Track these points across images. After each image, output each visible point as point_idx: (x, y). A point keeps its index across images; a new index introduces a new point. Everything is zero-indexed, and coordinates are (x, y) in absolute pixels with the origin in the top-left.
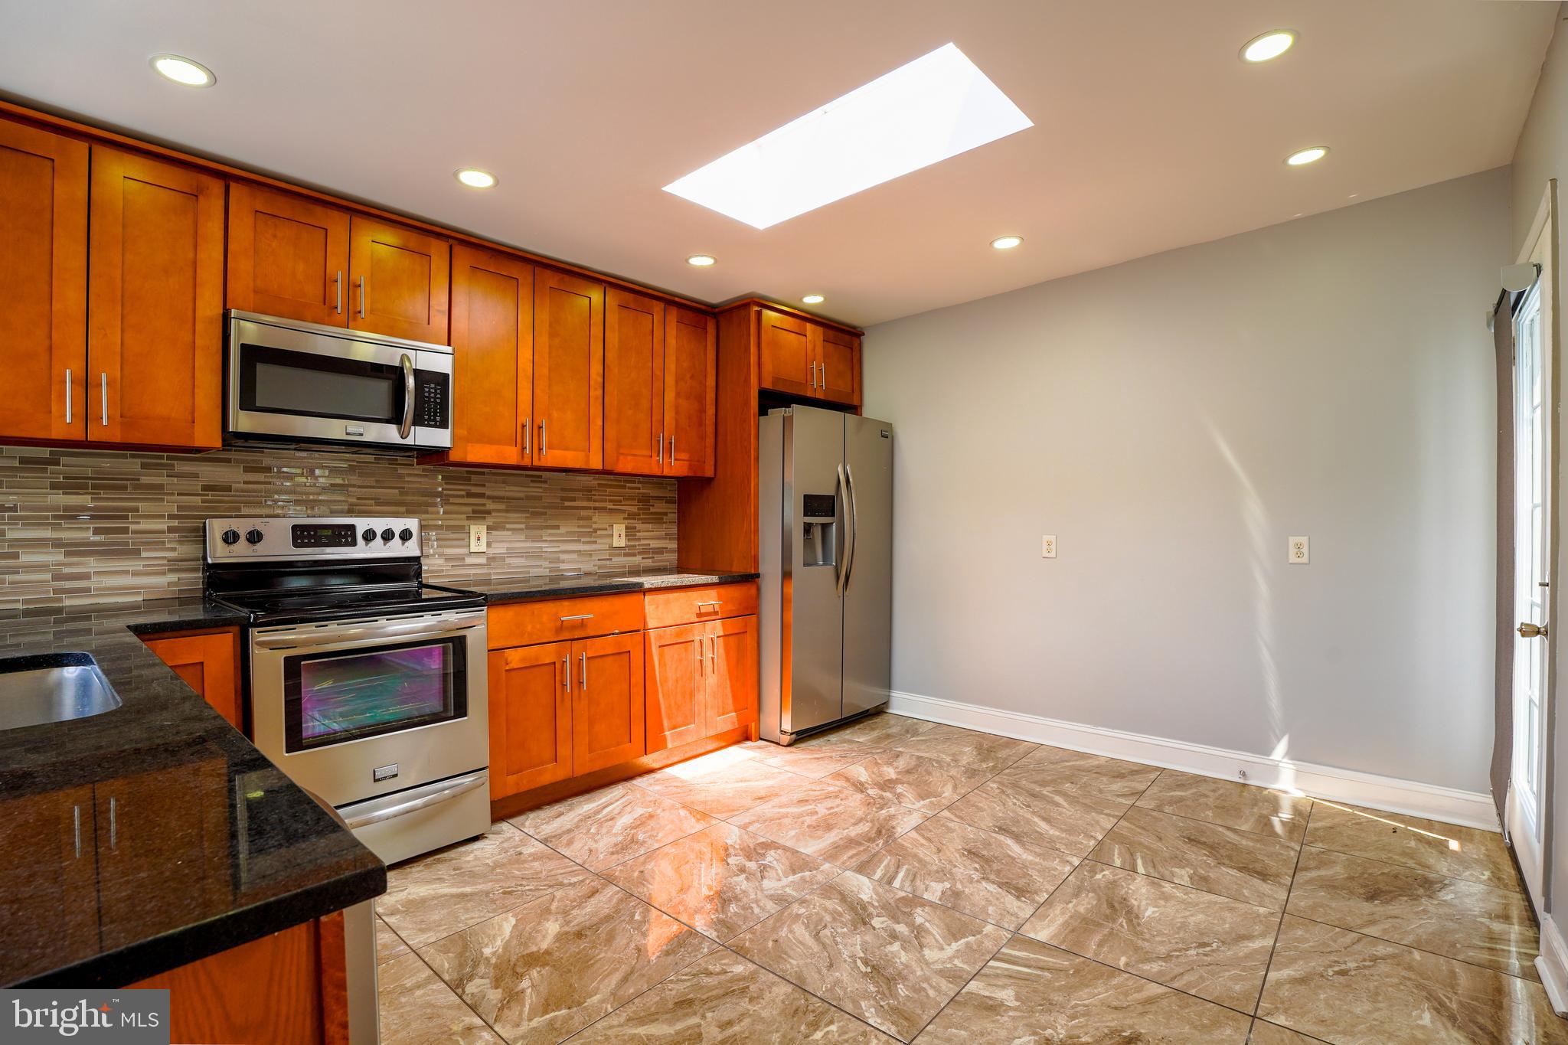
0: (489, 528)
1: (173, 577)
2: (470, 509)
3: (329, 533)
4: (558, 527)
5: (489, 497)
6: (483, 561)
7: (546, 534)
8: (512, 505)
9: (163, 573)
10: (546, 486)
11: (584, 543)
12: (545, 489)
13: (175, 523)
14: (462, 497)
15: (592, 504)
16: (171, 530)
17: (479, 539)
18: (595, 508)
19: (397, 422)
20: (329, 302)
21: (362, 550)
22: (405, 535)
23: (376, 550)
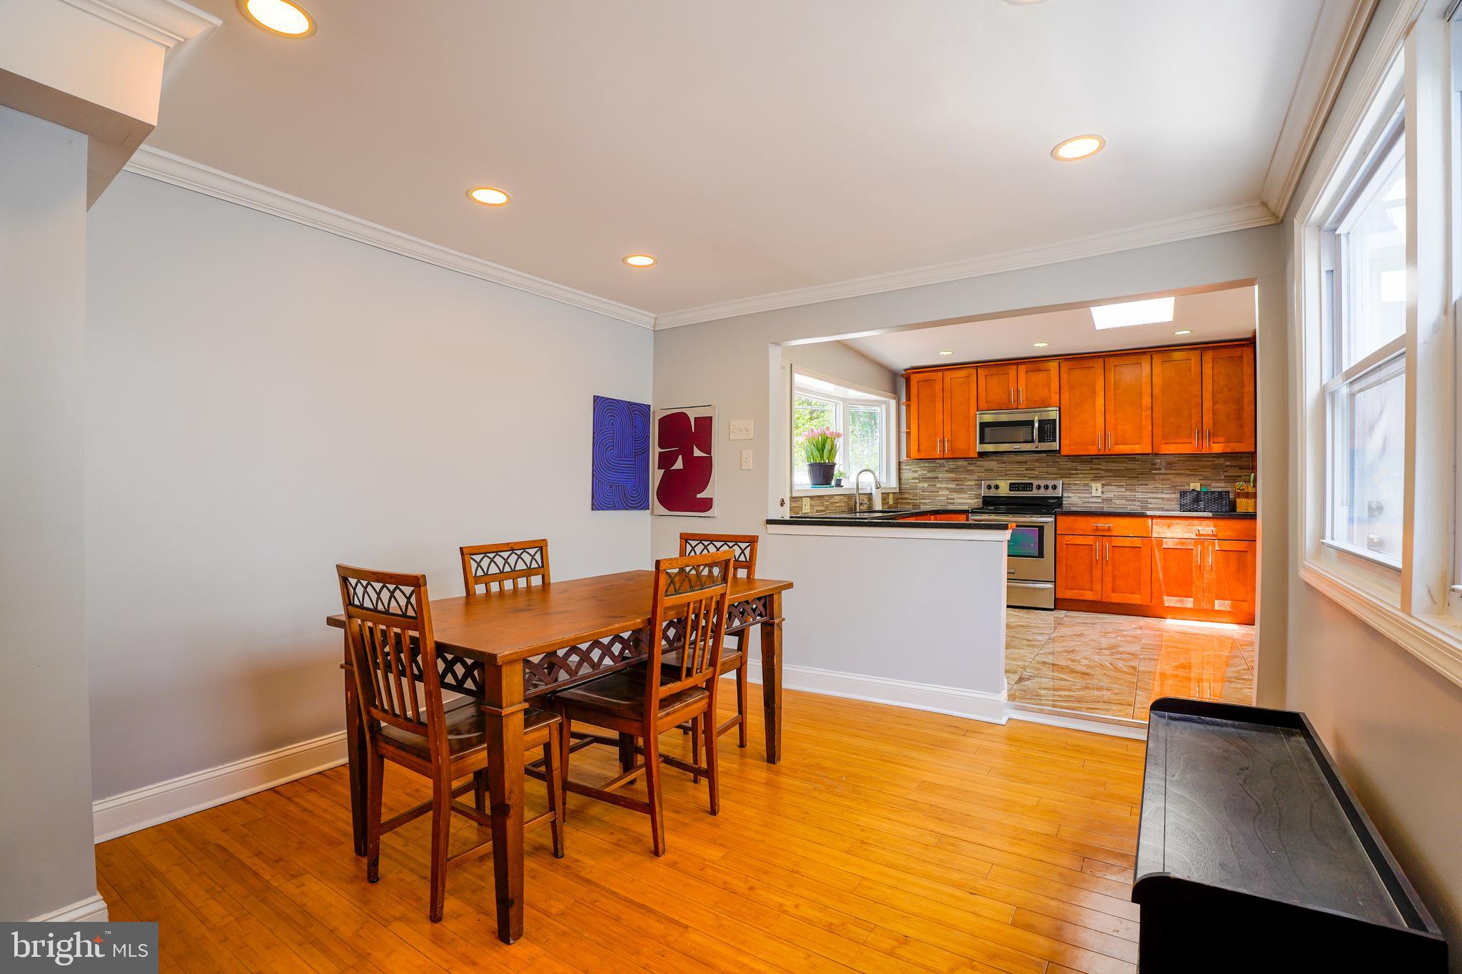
0: (1103, 485)
1: (976, 500)
2: (1092, 476)
3: (1022, 486)
4: (1147, 485)
5: (1104, 470)
6: (1100, 500)
7: (1139, 488)
8: (1118, 474)
9: (973, 499)
10: (1139, 463)
11: (1166, 493)
12: (1138, 464)
13: (977, 482)
14: (1088, 470)
15: (1173, 472)
16: (976, 485)
17: (1097, 488)
18: (1175, 474)
19: (1033, 441)
20: (1010, 400)
21: (1035, 493)
22: (1055, 487)
23: (1042, 493)
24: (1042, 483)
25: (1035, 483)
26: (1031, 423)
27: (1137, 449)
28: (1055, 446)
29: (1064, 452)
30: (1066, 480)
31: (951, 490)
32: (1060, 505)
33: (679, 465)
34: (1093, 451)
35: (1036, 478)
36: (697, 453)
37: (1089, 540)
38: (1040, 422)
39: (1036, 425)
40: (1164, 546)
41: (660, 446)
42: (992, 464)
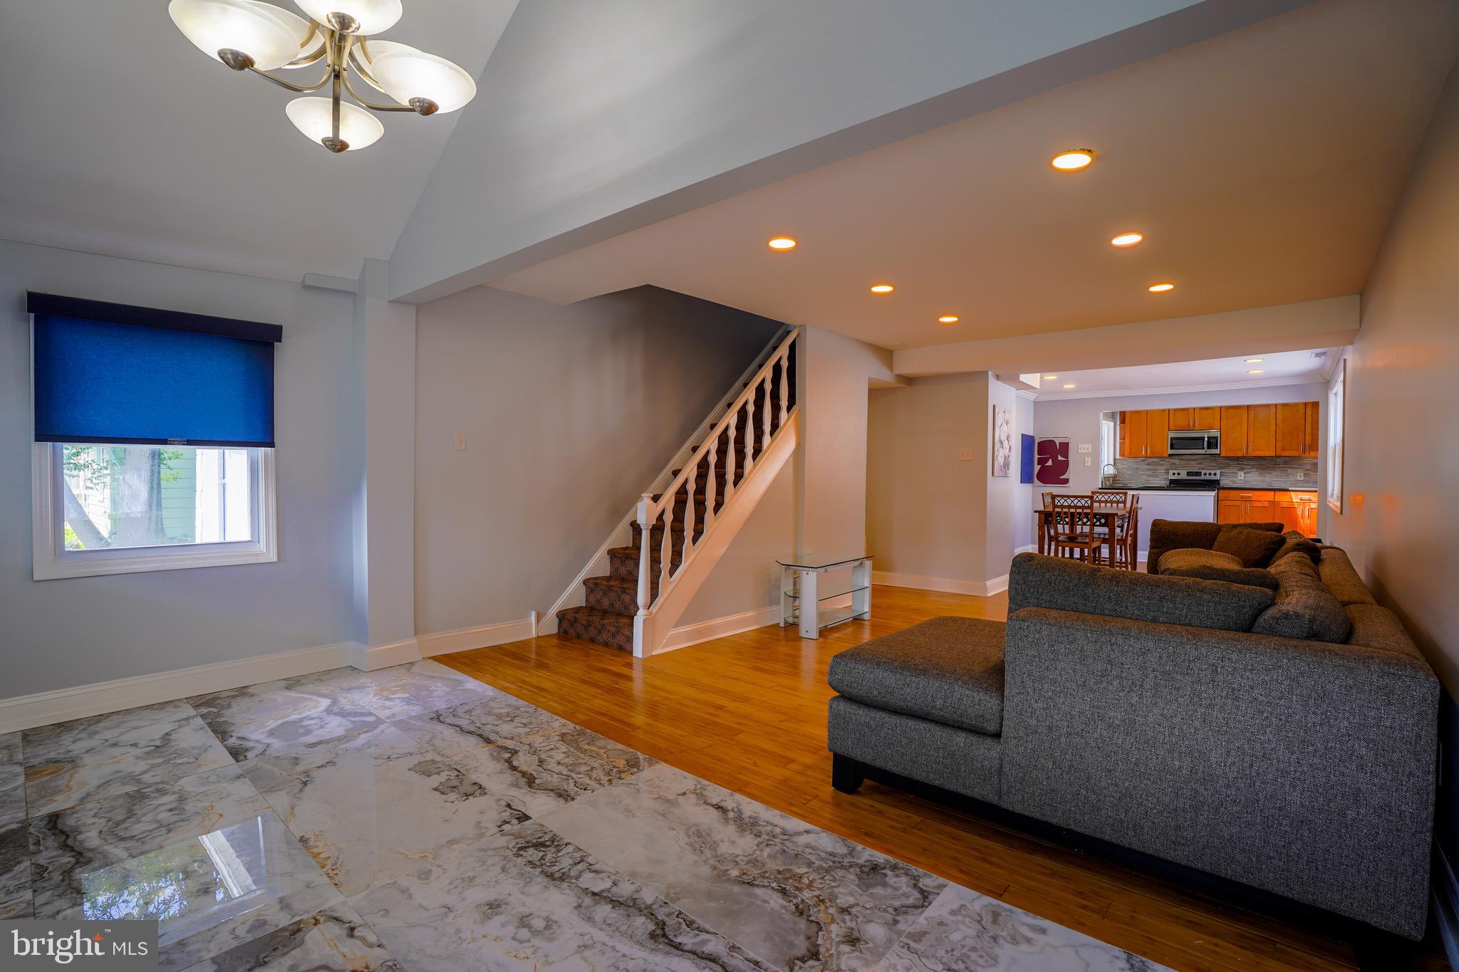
0: (1245, 473)
2: (1238, 468)
3: (1195, 473)
4: (1272, 473)
5: (1245, 465)
6: (1243, 482)
7: (1267, 475)
11: (1283, 478)
12: (1267, 462)
14: (1237, 465)
15: (1288, 466)
16: (1165, 472)
17: (1241, 475)
19: (1204, 449)
20: (1189, 425)
21: (1203, 477)
22: (1215, 474)
23: (1208, 477)
24: (1208, 472)
25: (1203, 472)
26: (1203, 439)
27: (1267, 454)
28: (1217, 451)
29: (1223, 455)
30: (1222, 470)
31: (1149, 476)
32: (1219, 484)
33: (1050, 463)
34: (1240, 454)
35: (1203, 469)
36: (1060, 458)
37: (1238, 503)
38: (1208, 438)
39: (1206, 439)
40: (1282, 506)
41: (1038, 454)
42: (1176, 461)
